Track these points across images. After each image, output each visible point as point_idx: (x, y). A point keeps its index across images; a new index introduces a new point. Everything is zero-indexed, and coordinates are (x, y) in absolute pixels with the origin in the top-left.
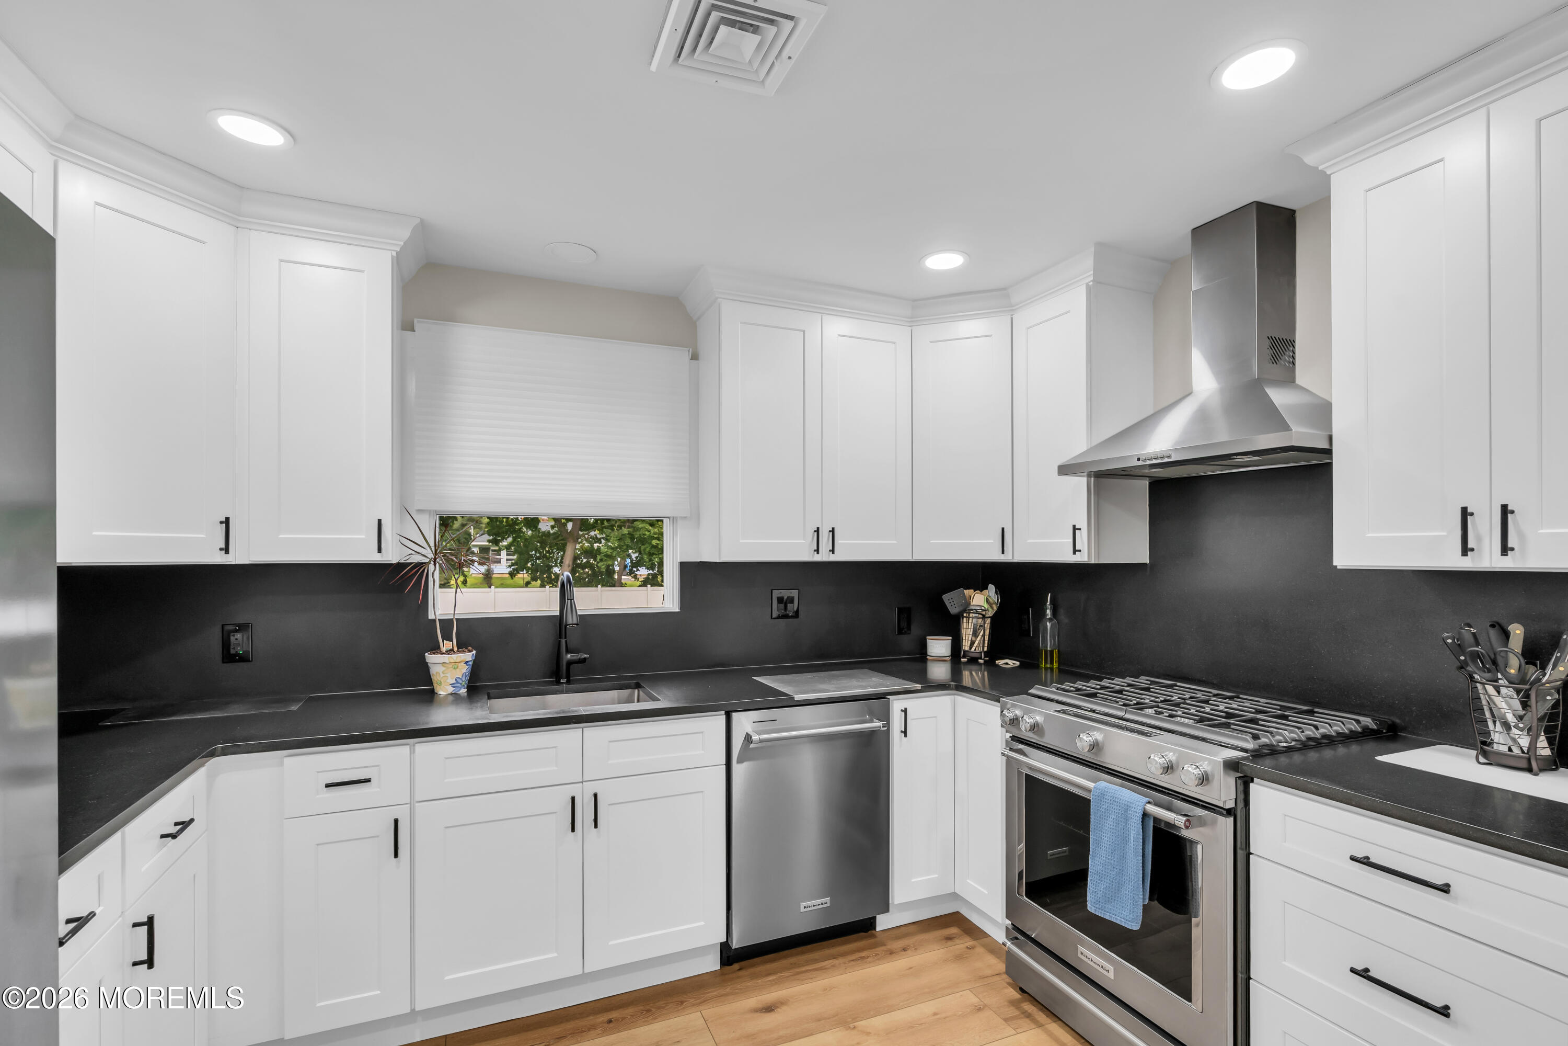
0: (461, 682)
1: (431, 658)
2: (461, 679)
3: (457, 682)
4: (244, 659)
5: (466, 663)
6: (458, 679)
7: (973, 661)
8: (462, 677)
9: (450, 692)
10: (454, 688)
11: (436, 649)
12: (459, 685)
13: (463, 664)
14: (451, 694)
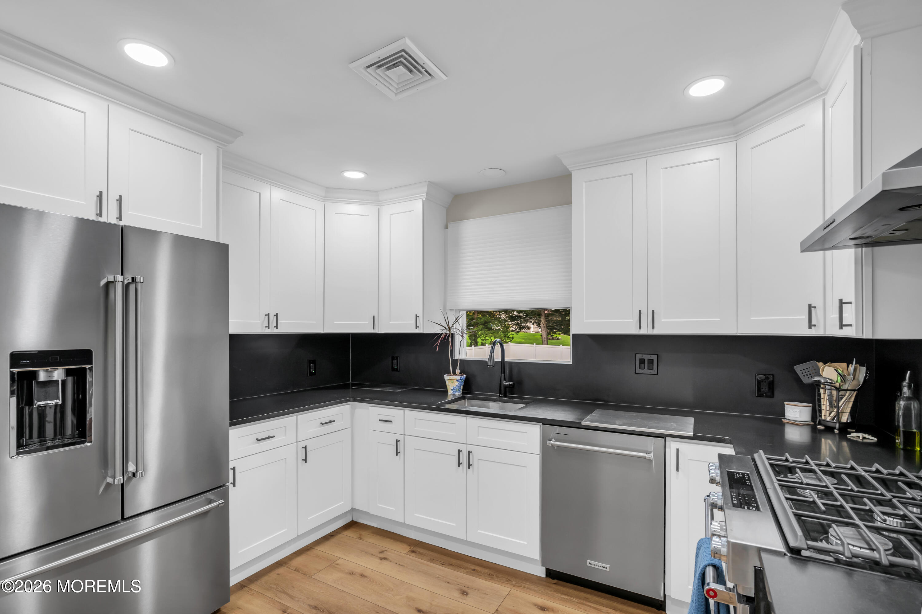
0: (456, 389)
1: (446, 377)
2: (456, 388)
3: (454, 389)
4: (397, 370)
5: (458, 380)
6: (454, 388)
7: (829, 429)
8: (456, 386)
9: (451, 393)
10: (453, 392)
11: (449, 373)
12: (455, 390)
13: (456, 381)
14: (452, 394)
